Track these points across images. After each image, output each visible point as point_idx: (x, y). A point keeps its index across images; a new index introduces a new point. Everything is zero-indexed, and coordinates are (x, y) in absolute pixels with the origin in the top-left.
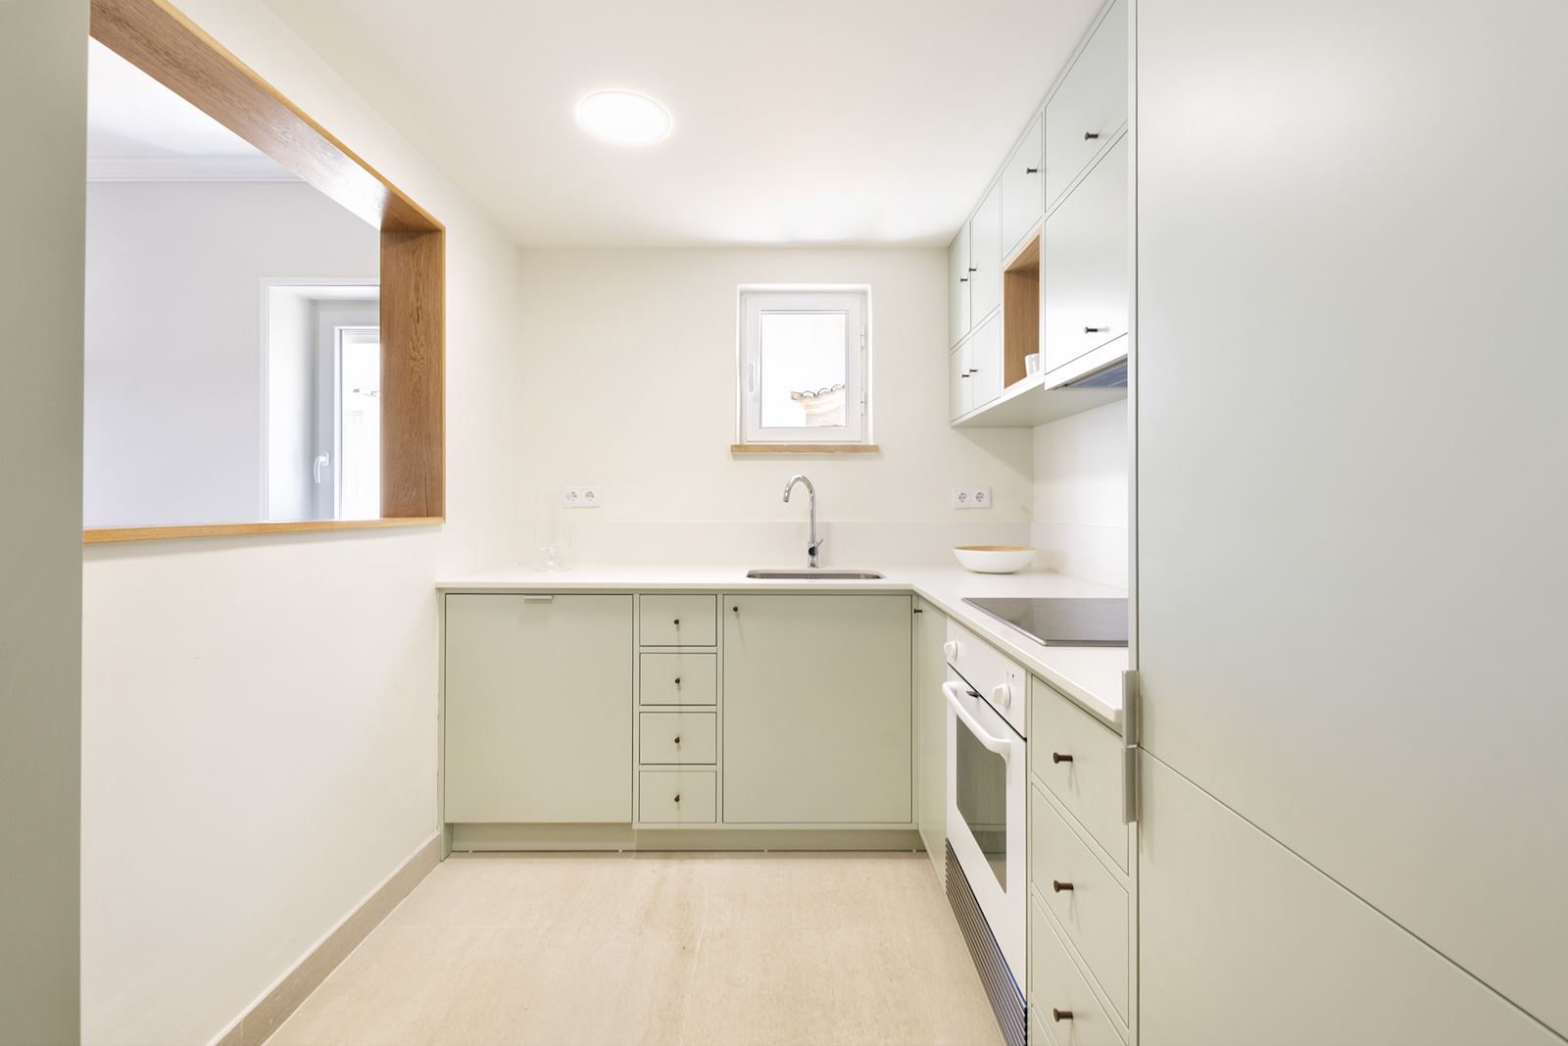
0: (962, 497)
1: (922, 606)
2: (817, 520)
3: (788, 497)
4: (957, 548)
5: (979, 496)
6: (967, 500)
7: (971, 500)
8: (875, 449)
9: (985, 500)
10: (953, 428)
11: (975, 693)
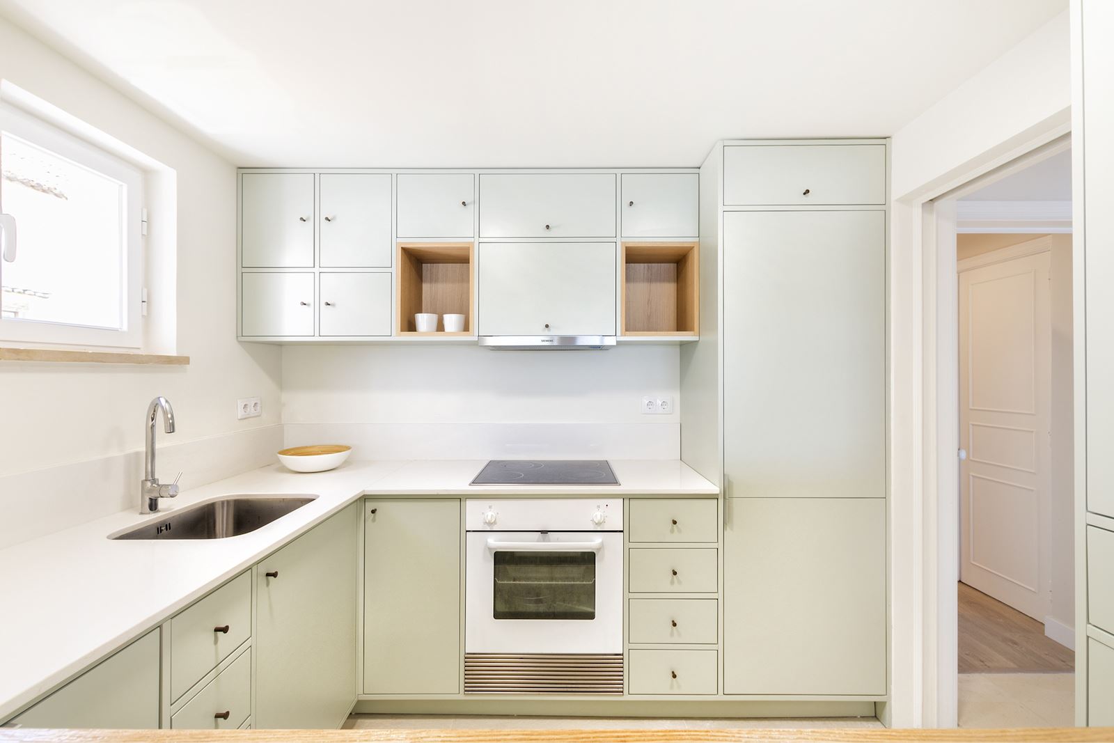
0: (245, 406)
5: (254, 407)
6: (248, 410)
7: (251, 410)
8: (182, 361)
9: (258, 408)
10: (240, 342)
11: (542, 532)
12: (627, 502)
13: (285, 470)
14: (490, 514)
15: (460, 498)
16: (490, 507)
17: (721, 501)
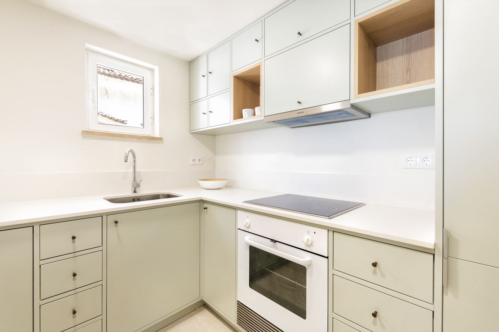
0: (194, 160)
1: (206, 205)
2: (137, 170)
3: (127, 159)
4: (199, 180)
5: (199, 160)
6: (195, 162)
7: (197, 162)
8: (160, 139)
9: (201, 161)
10: (191, 133)
11: (272, 240)
12: (331, 233)
13: (199, 186)
14: (247, 220)
15: (235, 208)
16: (248, 217)
17: (438, 259)
